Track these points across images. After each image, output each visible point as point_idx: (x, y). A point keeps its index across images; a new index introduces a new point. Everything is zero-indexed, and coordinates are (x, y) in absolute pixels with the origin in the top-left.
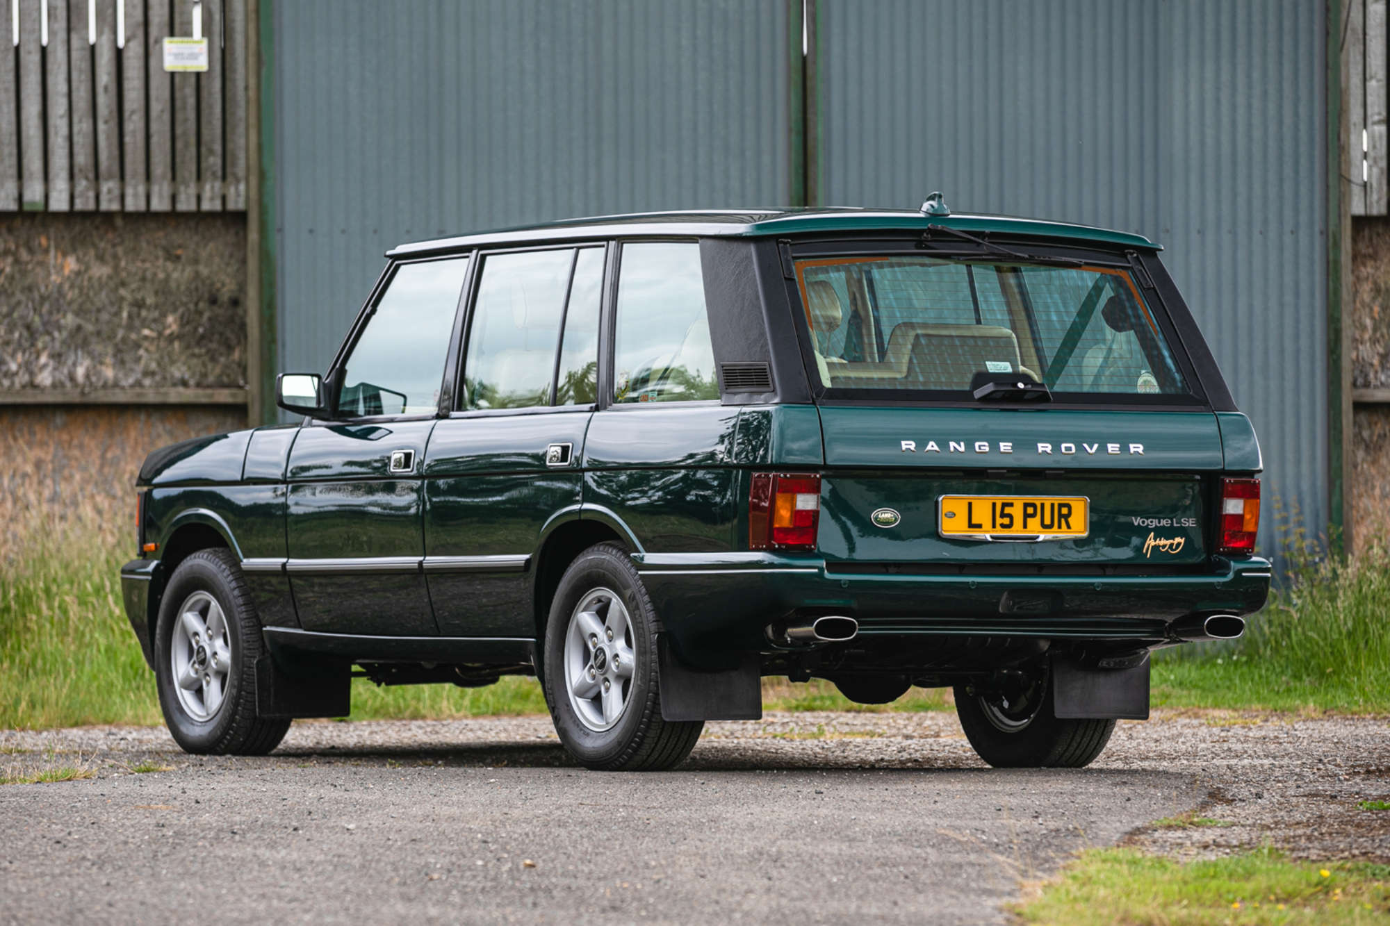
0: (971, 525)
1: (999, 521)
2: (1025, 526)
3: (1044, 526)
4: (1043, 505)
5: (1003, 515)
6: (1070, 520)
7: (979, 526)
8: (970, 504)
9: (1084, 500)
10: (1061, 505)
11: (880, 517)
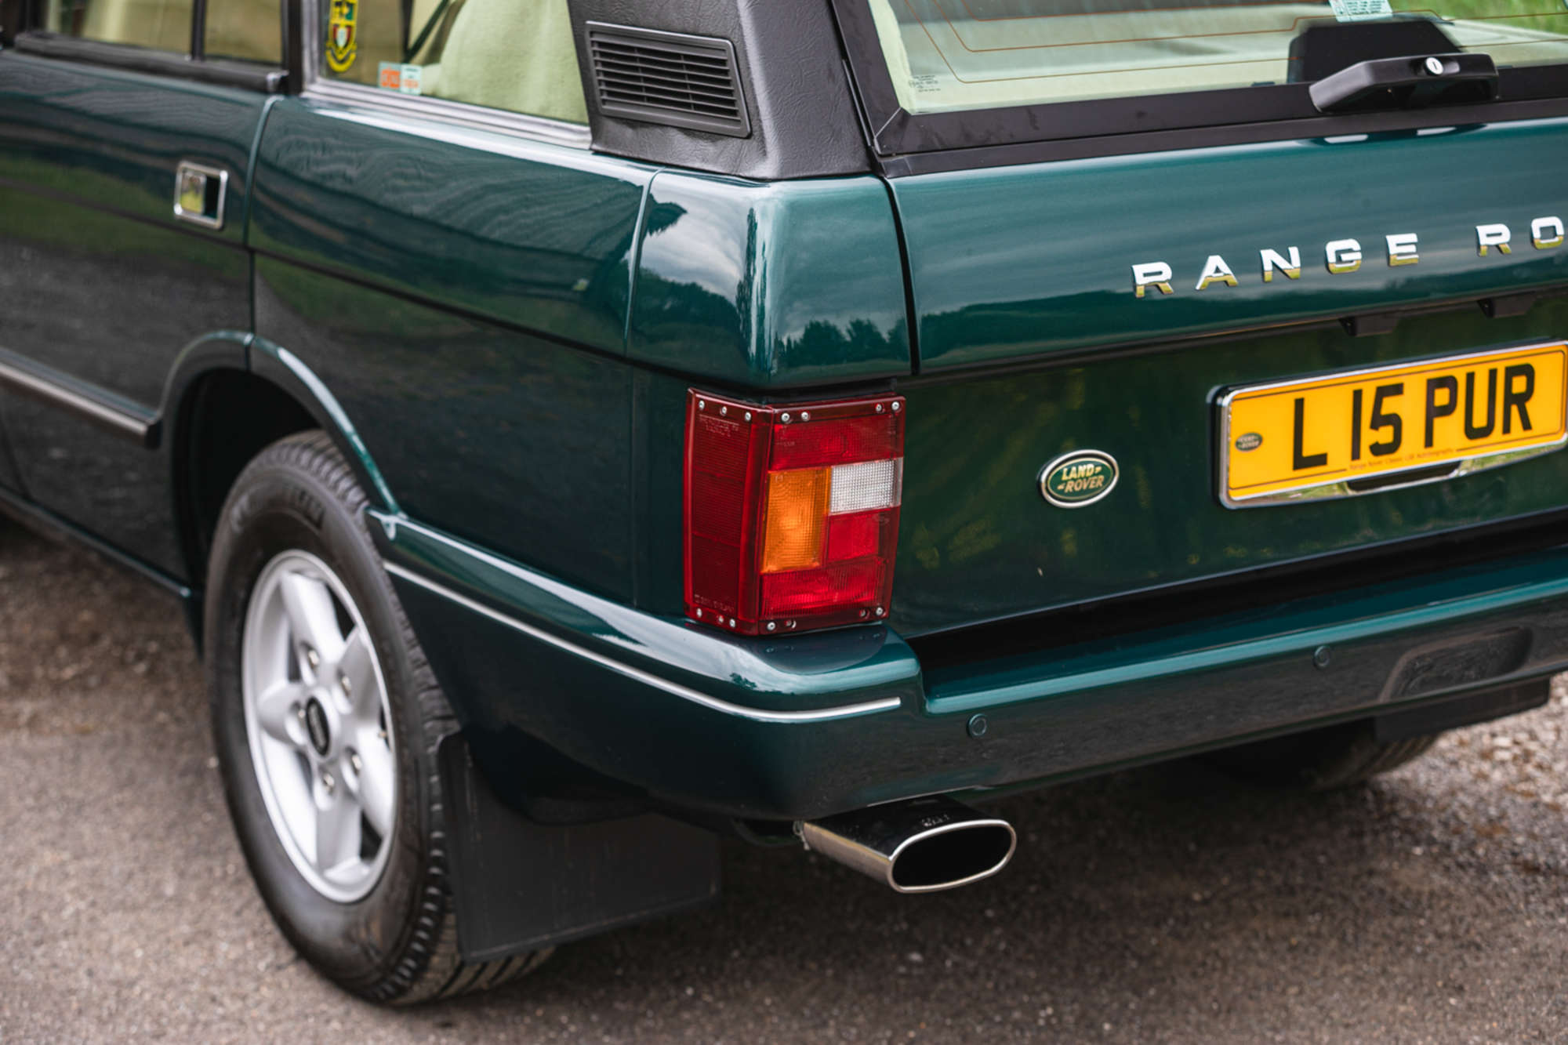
0: (1301, 461)
1: (1369, 437)
2: (1429, 442)
3: (1472, 433)
4: (1470, 377)
5: (1378, 421)
6: (1531, 406)
7: (1320, 460)
8: (1299, 404)
9: (1562, 352)
10: (1511, 372)
11: (1065, 477)
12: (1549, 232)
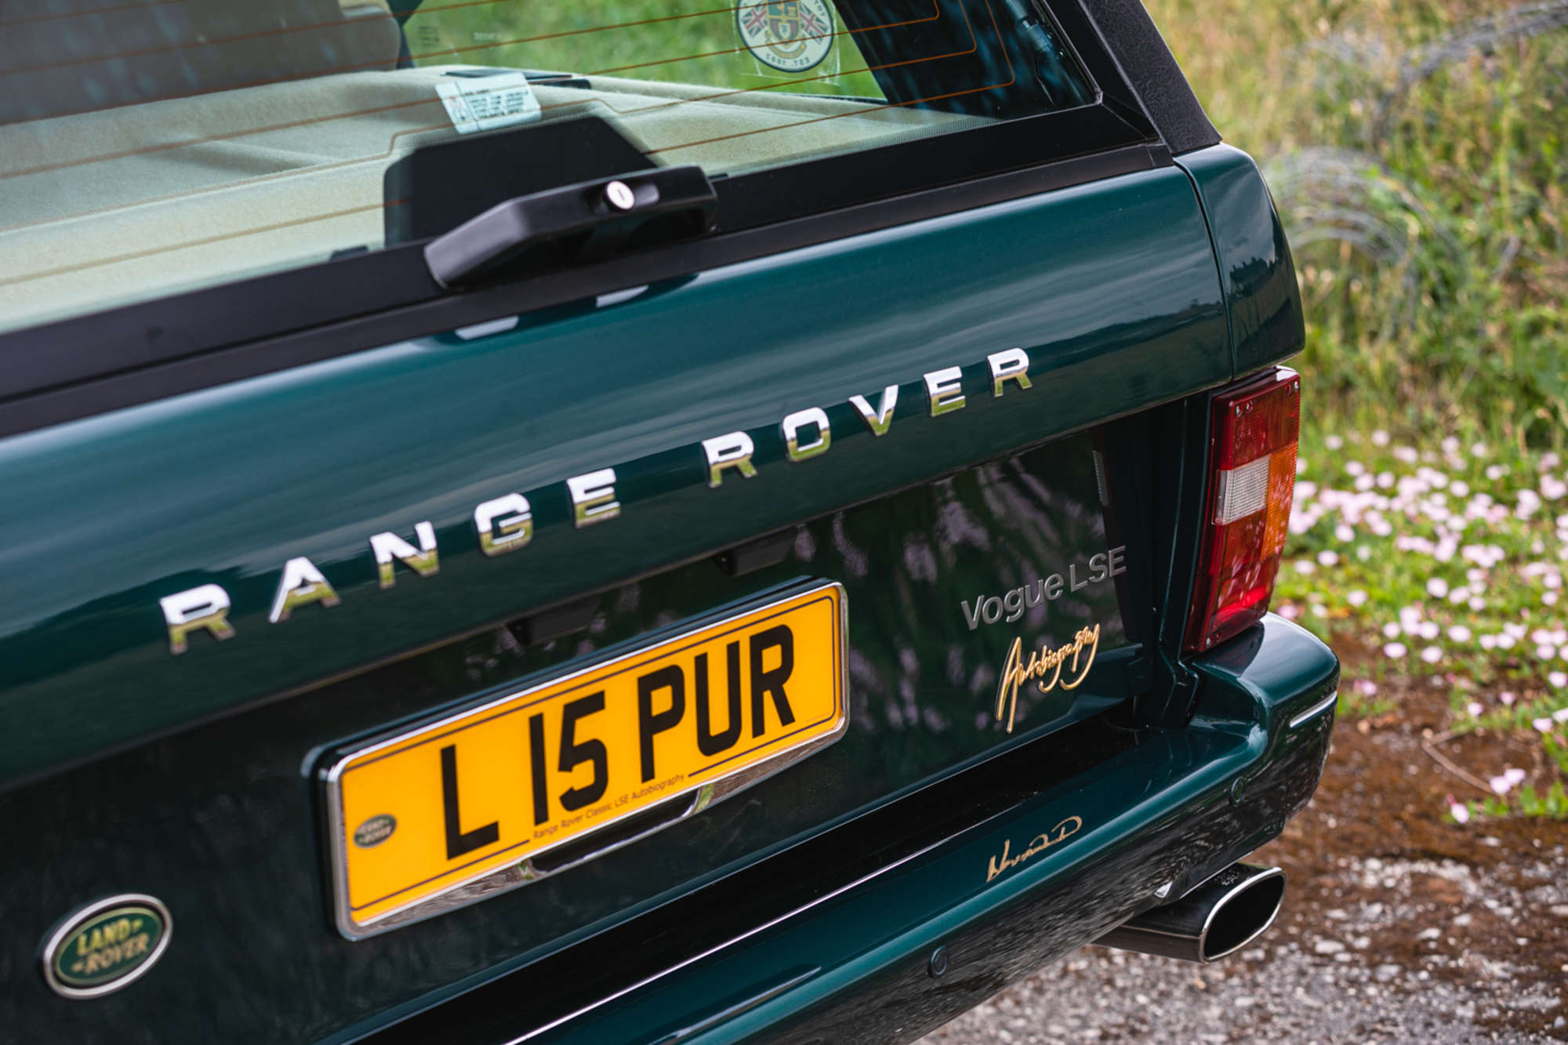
0: (459, 843)
1: (558, 783)
2: (648, 772)
3: (710, 744)
4: (701, 662)
5: (570, 756)
6: (788, 687)
7: (489, 834)
8: (449, 757)
9: (829, 598)
10: (760, 643)
11: (82, 950)
12: (808, 433)
